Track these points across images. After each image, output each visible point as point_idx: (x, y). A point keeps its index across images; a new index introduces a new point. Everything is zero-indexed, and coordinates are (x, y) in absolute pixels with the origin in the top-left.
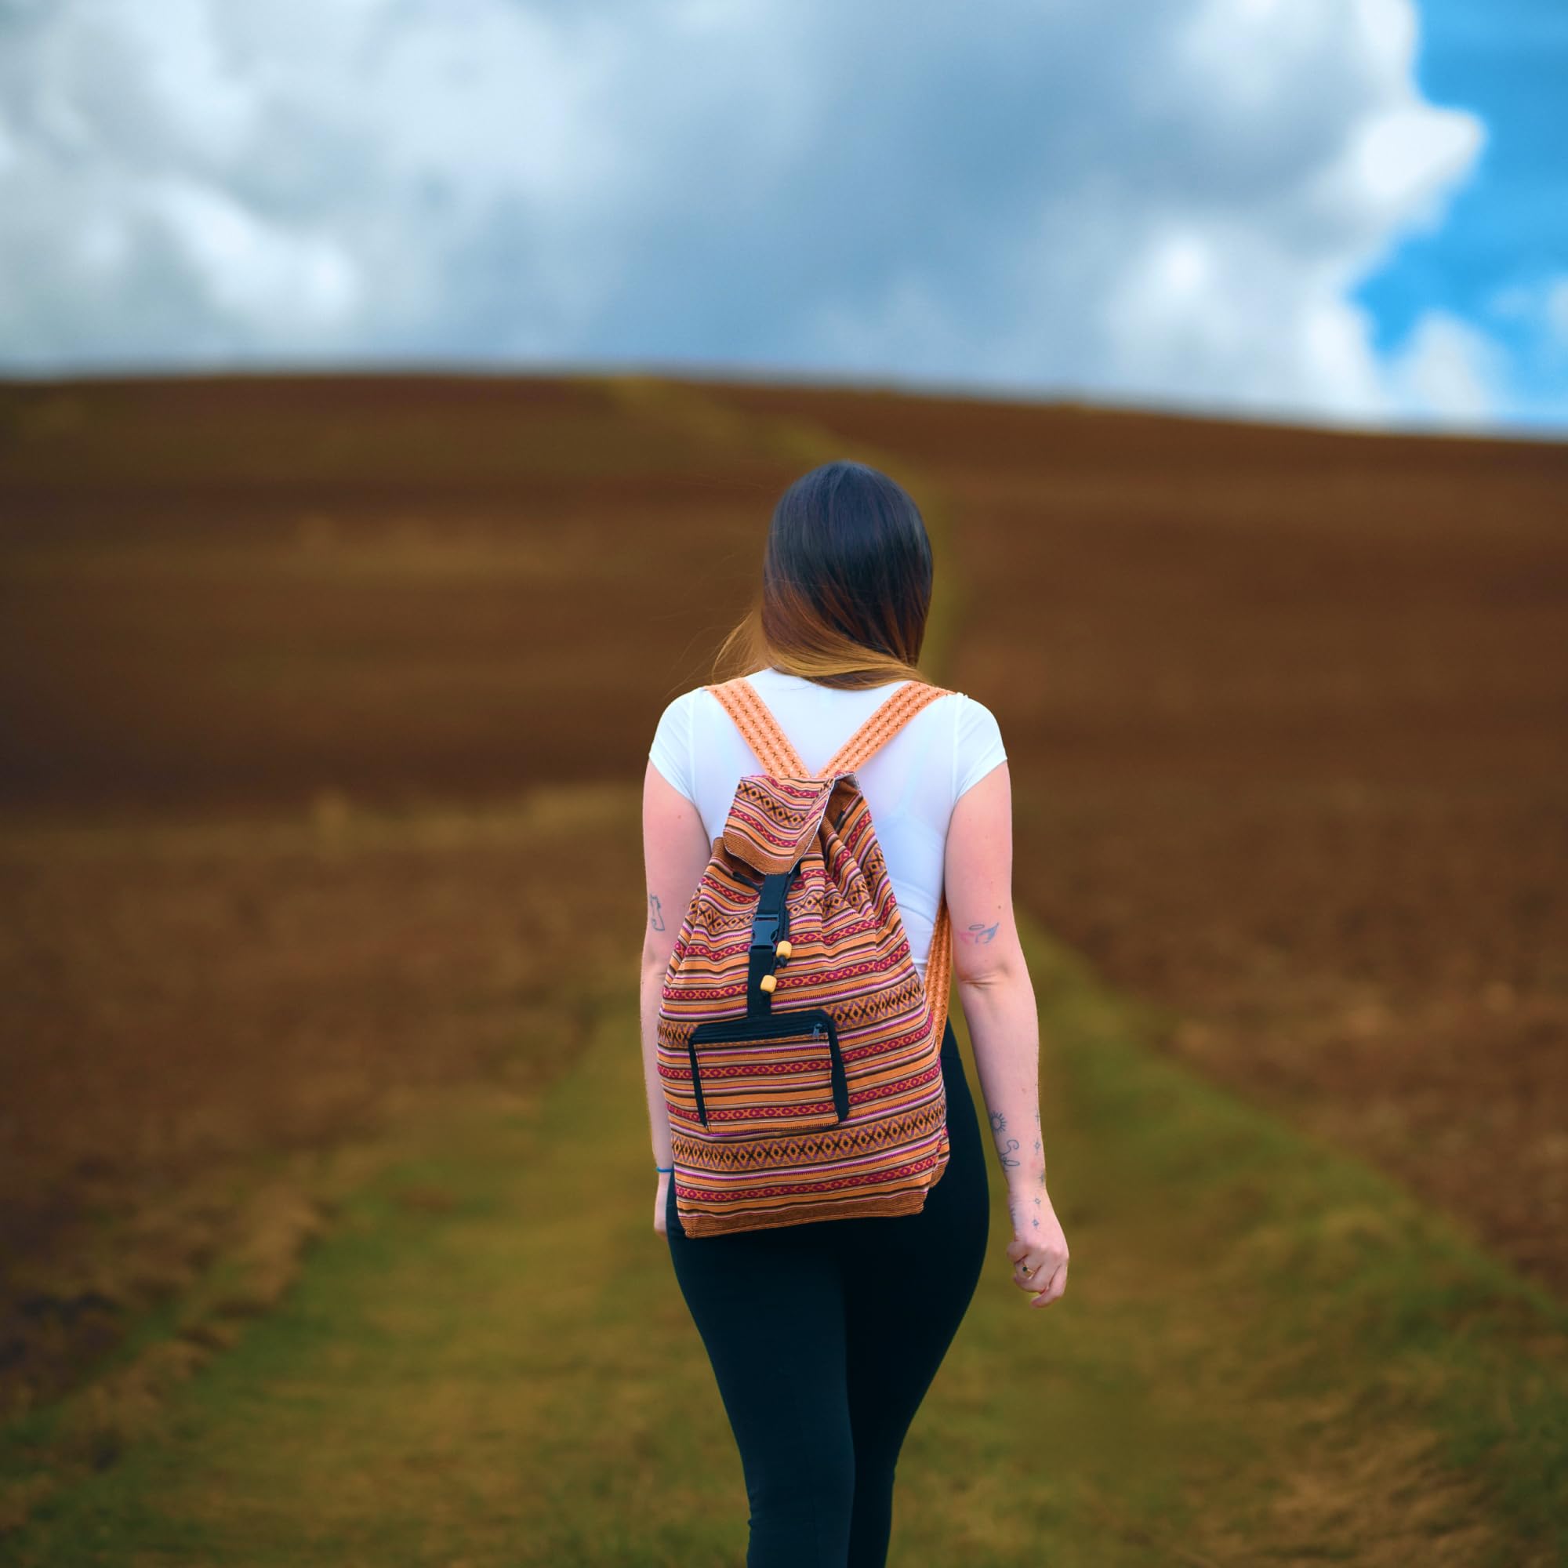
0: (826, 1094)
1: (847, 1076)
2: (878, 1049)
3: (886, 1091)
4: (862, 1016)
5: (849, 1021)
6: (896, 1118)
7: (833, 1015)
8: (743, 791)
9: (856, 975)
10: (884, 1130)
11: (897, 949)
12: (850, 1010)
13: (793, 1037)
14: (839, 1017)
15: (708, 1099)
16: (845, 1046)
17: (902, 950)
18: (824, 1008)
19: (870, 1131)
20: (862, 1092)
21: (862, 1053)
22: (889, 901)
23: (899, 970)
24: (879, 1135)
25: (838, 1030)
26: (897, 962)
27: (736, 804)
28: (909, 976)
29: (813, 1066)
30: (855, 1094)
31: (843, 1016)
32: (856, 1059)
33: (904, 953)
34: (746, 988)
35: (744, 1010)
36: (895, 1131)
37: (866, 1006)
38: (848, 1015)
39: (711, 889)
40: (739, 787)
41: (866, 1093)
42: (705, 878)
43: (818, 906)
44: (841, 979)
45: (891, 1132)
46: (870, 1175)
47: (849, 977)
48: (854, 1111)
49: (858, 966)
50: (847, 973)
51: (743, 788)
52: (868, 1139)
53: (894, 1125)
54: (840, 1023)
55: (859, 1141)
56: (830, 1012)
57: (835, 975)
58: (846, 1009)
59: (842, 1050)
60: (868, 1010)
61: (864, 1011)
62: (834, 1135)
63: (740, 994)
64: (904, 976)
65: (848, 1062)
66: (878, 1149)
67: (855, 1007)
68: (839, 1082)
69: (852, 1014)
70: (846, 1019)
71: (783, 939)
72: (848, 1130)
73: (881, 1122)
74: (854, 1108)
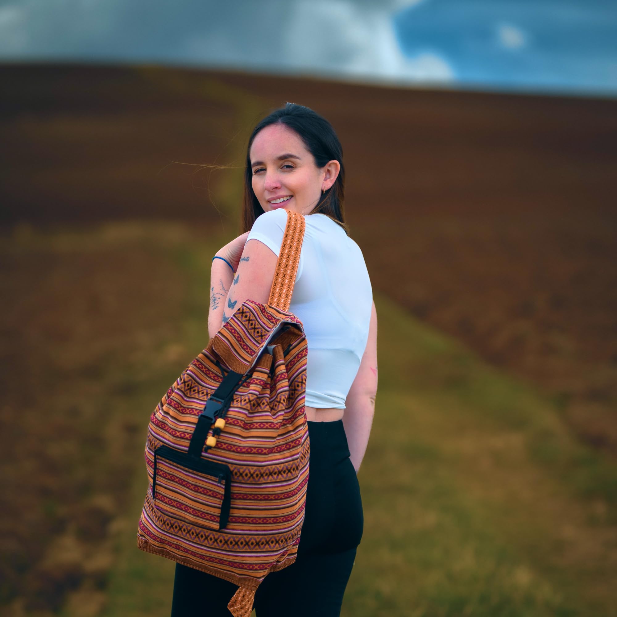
0: (217, 512)
1: (232, 506)
2: (255, 497)
3: (255, 521)
4: (249, 478)
5: (241, 478)
6: (256, 537)
7: (233, 471)
8: (240, 313)
9: (254, 453)
10: (245, 541)
11: (292, 442)
12: (243, 472)
13: (207, 475)
14: (236, 474)
15: (158, 486)
16: (235, 490)
17: (295, 443)
18: (229, 465)
19: (237, 540)
20: (239, 517)
21: (245, 497)
22: (299, 410)
23: (288, 455)
24: (242, 543)
25: (233, 480)
26: (289, 449)
27: (232, 321)
28: (293, 460)
29: (214, 495)
30: (234, 517)
31: (238, 474)
32: (240, 499)
33: (295, 445)
34: (191, 437)
35: (187, 449)
36: (252, 544)
37: (254, 473)
38: (241, 474)
39: (197, 369)
40: (239, 310)
41: (241, 518)
42: (196, 361)
43: (248, 405)
44: (244, 453)
45: (250, 543)
46: (230, 562)
47: (249, 453)
48: (231, 525)
49: (257, 449)
50: (249, 451)
51: (241, 311)
52: (234, 543)
53: (253, 540)
54: (236, 477)
55: (229, 543)
56: (232, 469)
57: (241, 450)
58: (241, 471)
59: (232, 491)
60: (255, 475)
61: (252, 475)
62: (217, 535)
63: (187, 439)
64: (290, 459)
65: (235, 499)
66: (238, 550)
67: (247, 471)
68: (226, 508)
69: (244, 474)
70: (239, 476)
71: (221, 417)
72: (224, 535)
73: (245, 536)
74: (231, 524)
